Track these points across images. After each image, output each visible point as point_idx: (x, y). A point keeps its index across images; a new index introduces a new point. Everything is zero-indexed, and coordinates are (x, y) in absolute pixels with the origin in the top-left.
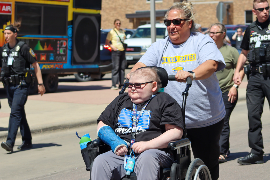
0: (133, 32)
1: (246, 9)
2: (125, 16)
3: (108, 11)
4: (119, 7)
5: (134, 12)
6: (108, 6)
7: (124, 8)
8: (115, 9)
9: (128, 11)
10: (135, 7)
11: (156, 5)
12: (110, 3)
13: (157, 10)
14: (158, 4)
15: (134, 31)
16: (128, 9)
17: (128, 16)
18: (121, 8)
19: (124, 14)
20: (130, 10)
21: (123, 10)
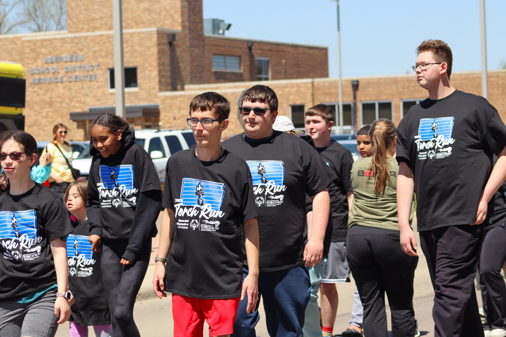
0: (85, 147)
1: (291, 103)
2: (69, 117)
3: (37, 108)
4: (59, 100)
5: (86, 109)
6: (37, 99)
7: (68, 101)
8: (50, 104)
9: (74, 107)
10: (88, 99)
11: (126, 96)
12: (41, 92)
13: (128, 104)
14: (129, 93)
15: (86, 145)
16: (73, 104)
17: (74, 117)
18: (61, 103)
19: (67, 112)
20: (77, 105)
21: (64, 105)
